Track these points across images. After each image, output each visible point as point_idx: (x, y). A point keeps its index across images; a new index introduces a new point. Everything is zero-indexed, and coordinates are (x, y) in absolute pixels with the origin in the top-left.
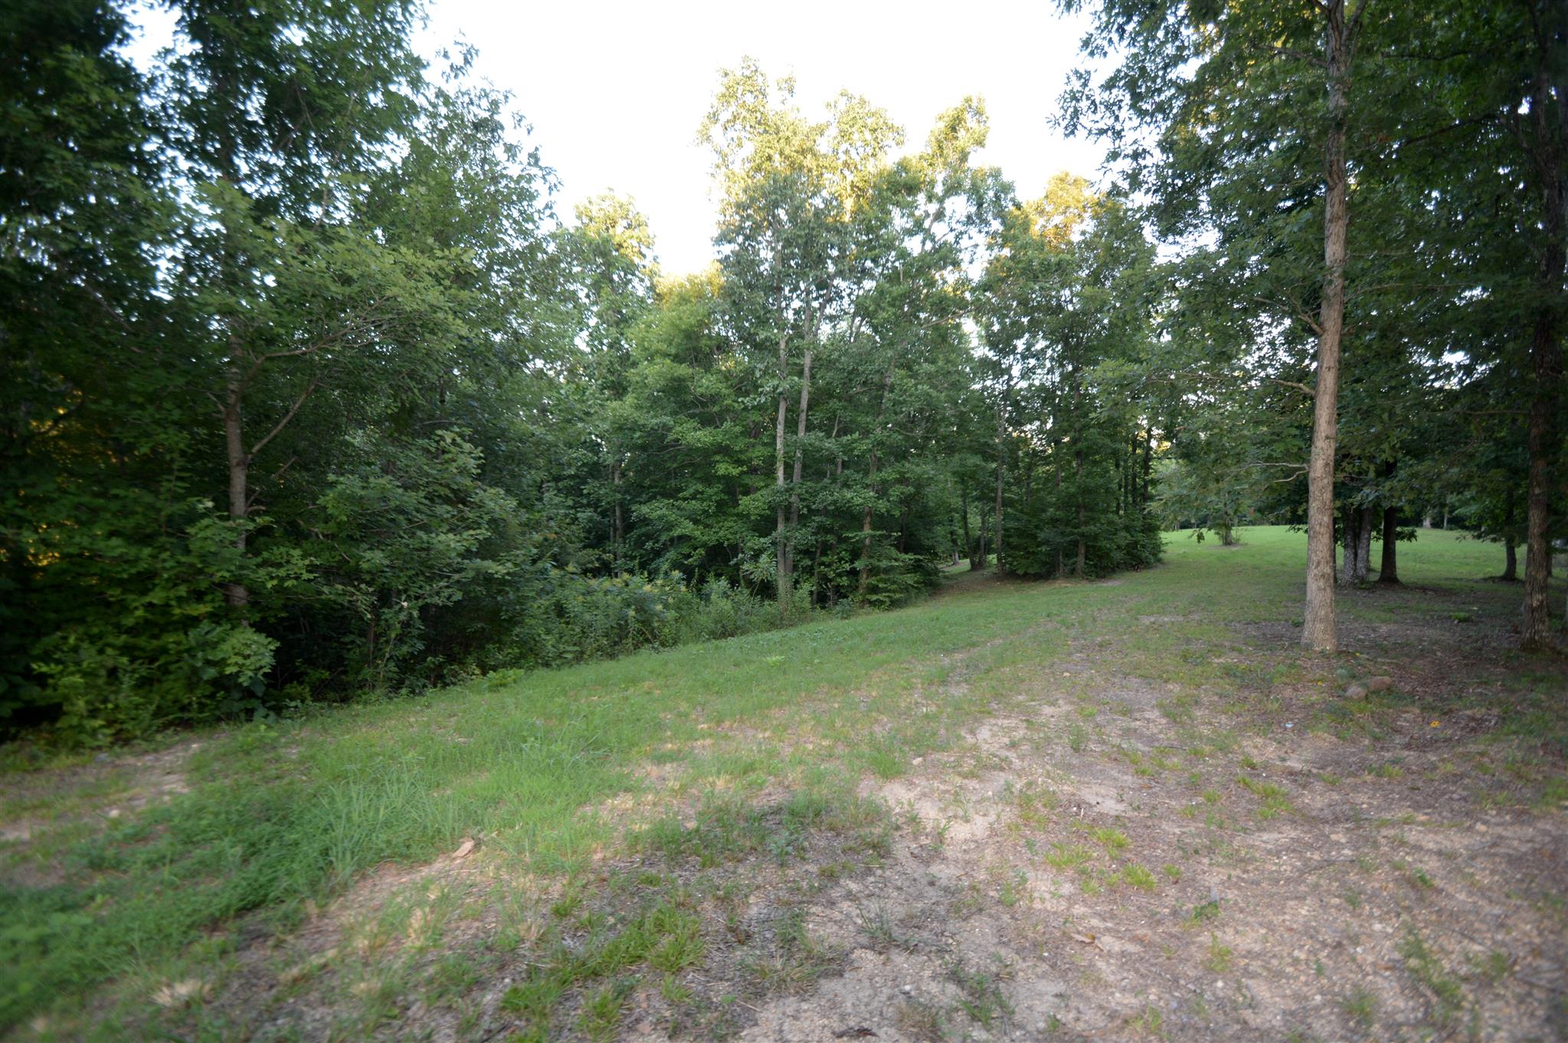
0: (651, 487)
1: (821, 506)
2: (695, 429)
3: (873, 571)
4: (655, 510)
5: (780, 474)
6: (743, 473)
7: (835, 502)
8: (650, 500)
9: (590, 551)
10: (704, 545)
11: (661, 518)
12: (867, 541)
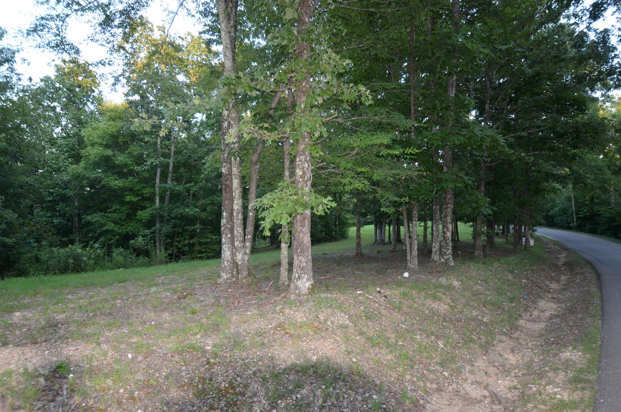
0: (93, 206)
1: (175, 216)
2: (116, 180)
3: (200, 244)
4: (94, 218)
5: (157, 201)
6: (138, 201)
7: (181, 213)
8: (93, 213)
9: (55, 237)
10: (119, 234)
11: (96, 222)
12: (198, 231)
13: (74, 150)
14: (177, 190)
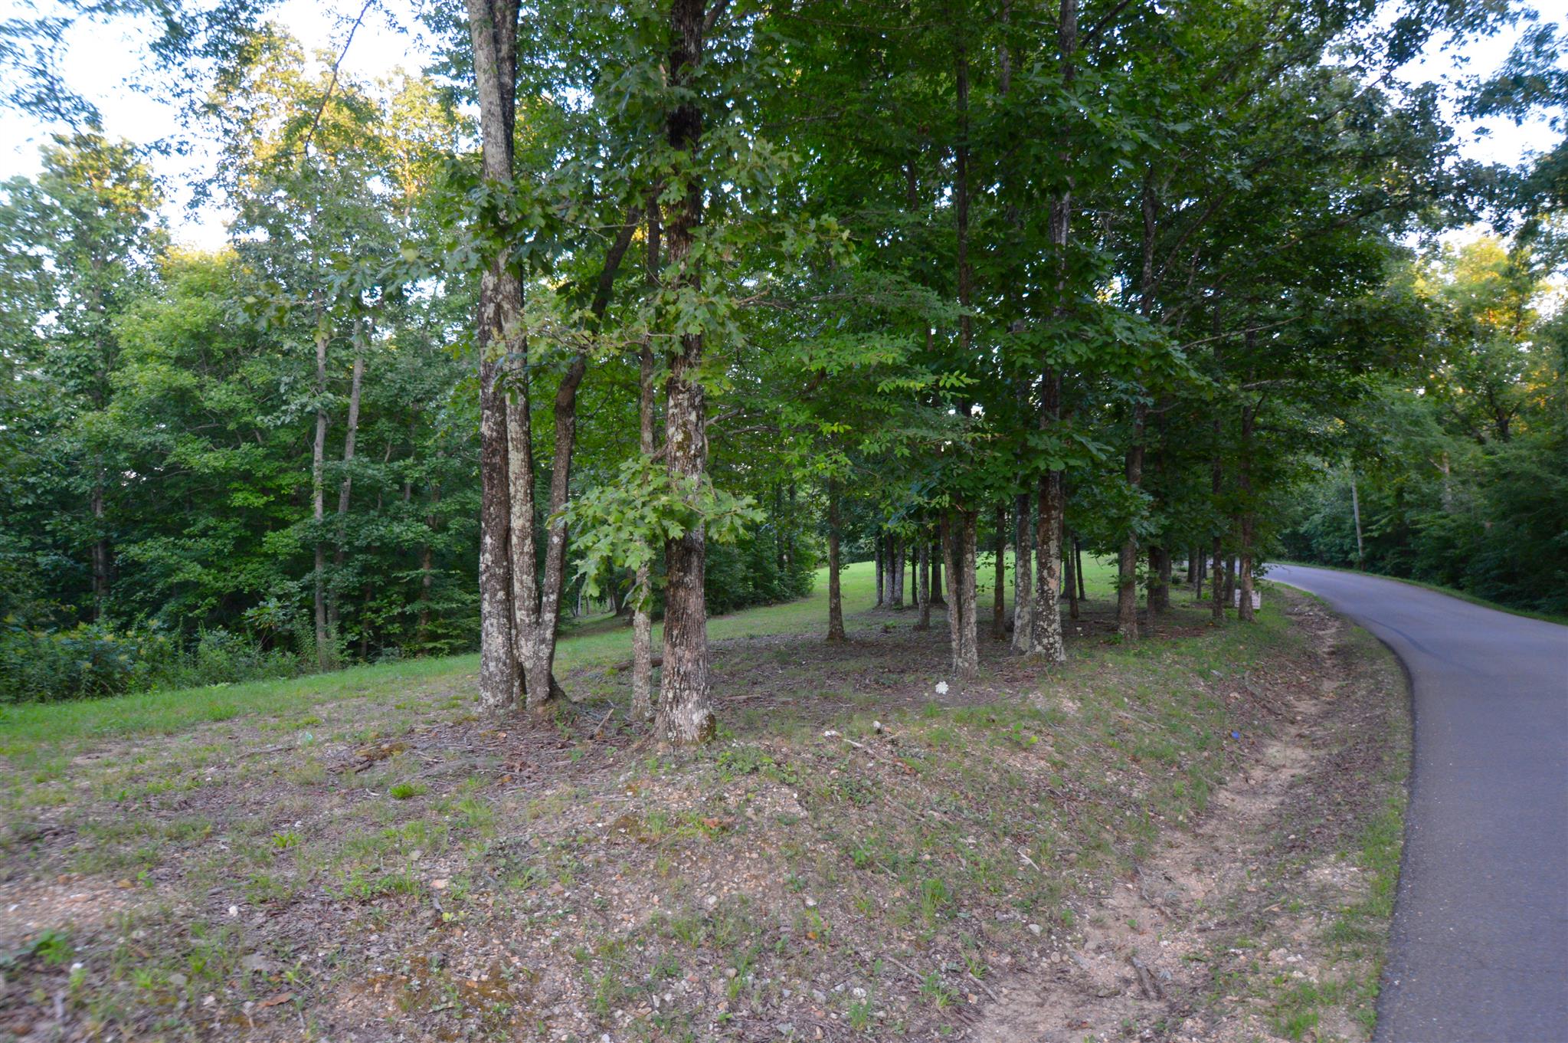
0: (145, 521)
1: (365, 543)
2: (205, 450)
3: (432, 615)
4: (150, 550)
5: (318, 505)
6: (267, 505)
7: (381, 538)
8: (144, 539)
9: (42, 601)
10: (218, 593)
11: (154, 561)
12: (426, 581)
13: (92, 373)
14: (370, 478)
